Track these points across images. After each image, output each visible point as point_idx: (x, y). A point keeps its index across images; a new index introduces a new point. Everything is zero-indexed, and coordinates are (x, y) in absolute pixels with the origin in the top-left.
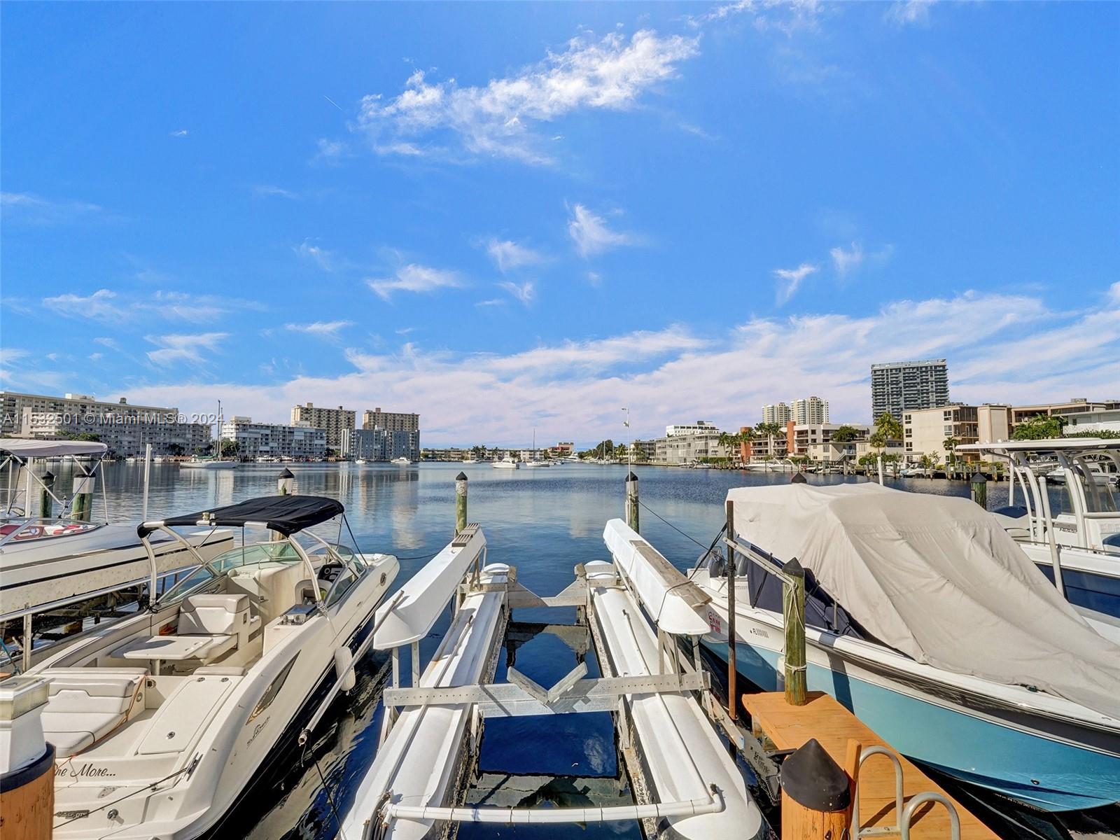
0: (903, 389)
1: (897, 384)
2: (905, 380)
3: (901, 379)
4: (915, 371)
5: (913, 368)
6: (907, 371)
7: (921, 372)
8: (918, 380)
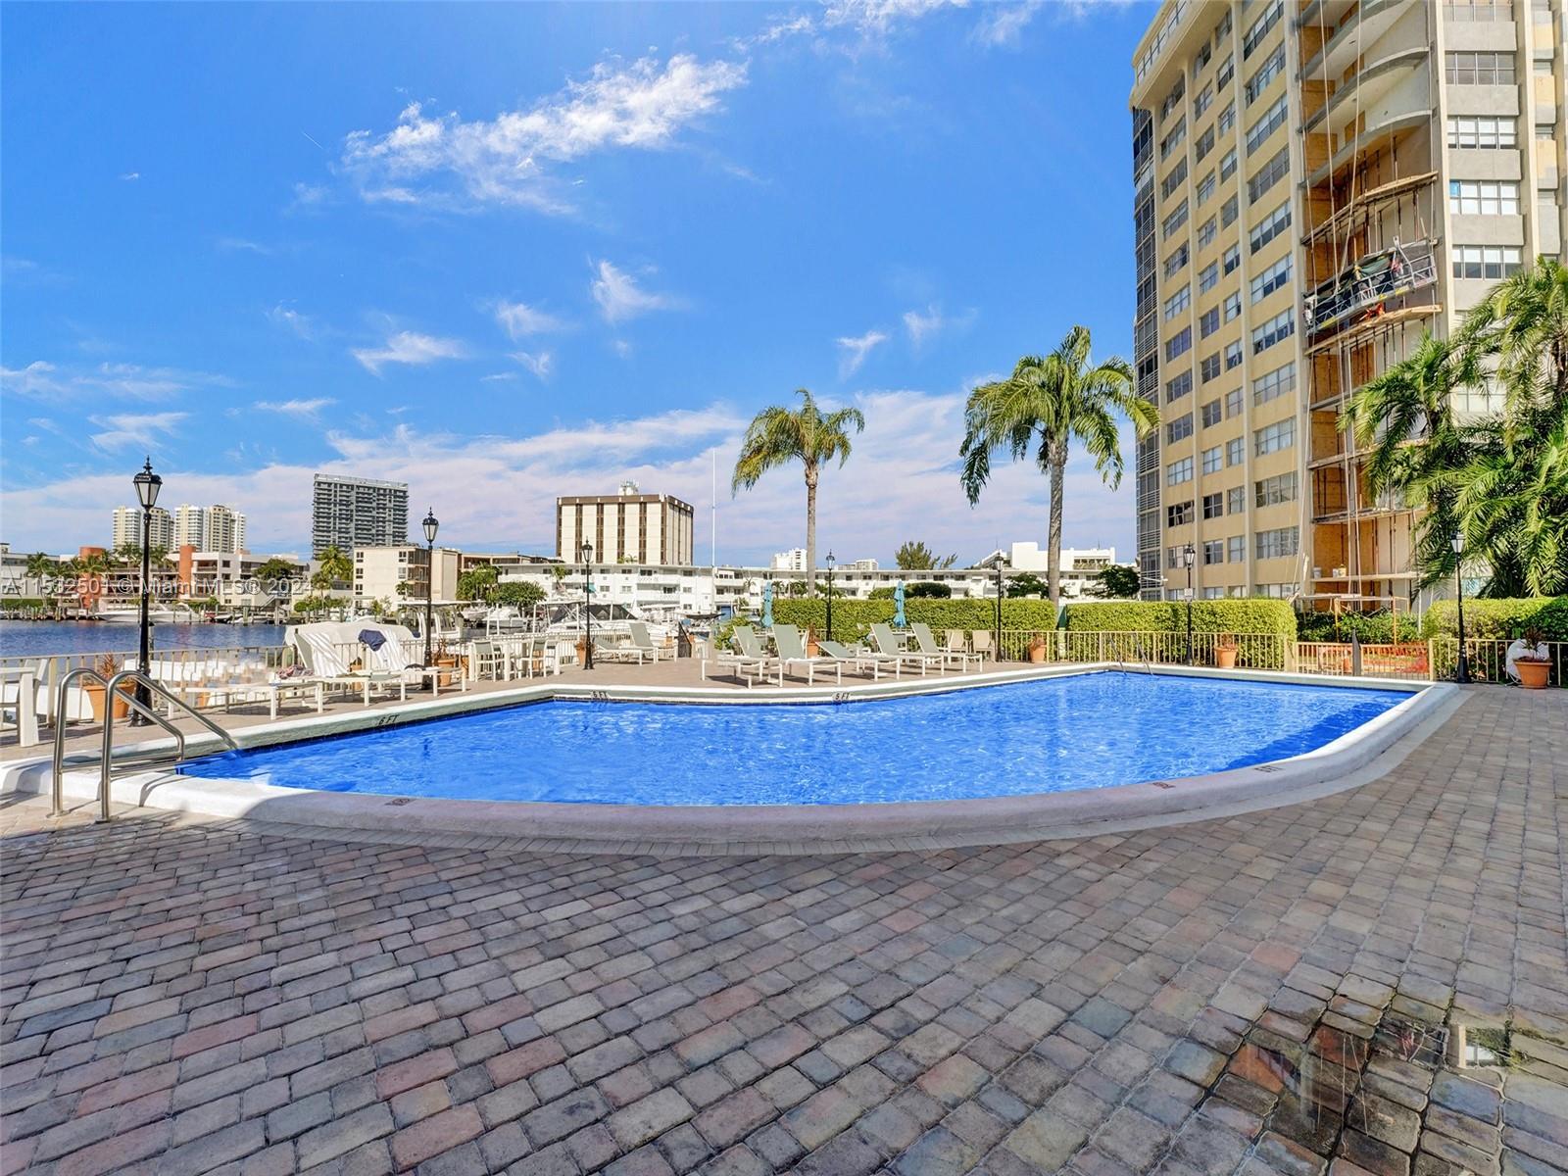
0: (354, 513)
1: (347, 505)
2: (357, 502)
3: (353, 499)
4: (371, 491)
5: (369, 488)
6: (361, 490)
7: (379, 495)
8: (374, 505)
